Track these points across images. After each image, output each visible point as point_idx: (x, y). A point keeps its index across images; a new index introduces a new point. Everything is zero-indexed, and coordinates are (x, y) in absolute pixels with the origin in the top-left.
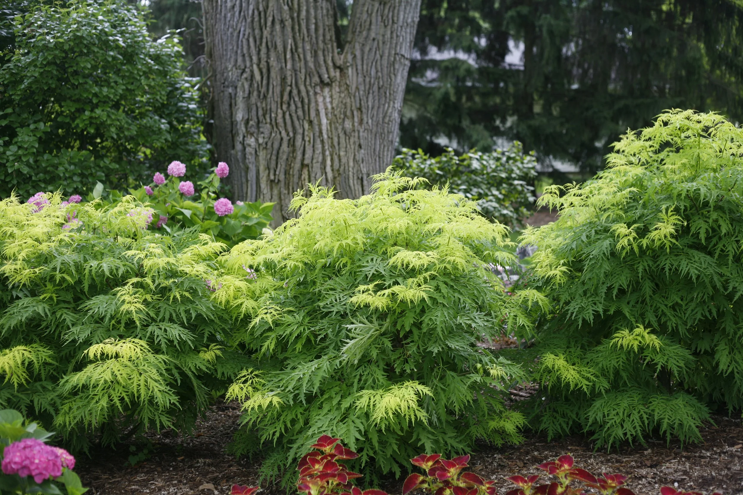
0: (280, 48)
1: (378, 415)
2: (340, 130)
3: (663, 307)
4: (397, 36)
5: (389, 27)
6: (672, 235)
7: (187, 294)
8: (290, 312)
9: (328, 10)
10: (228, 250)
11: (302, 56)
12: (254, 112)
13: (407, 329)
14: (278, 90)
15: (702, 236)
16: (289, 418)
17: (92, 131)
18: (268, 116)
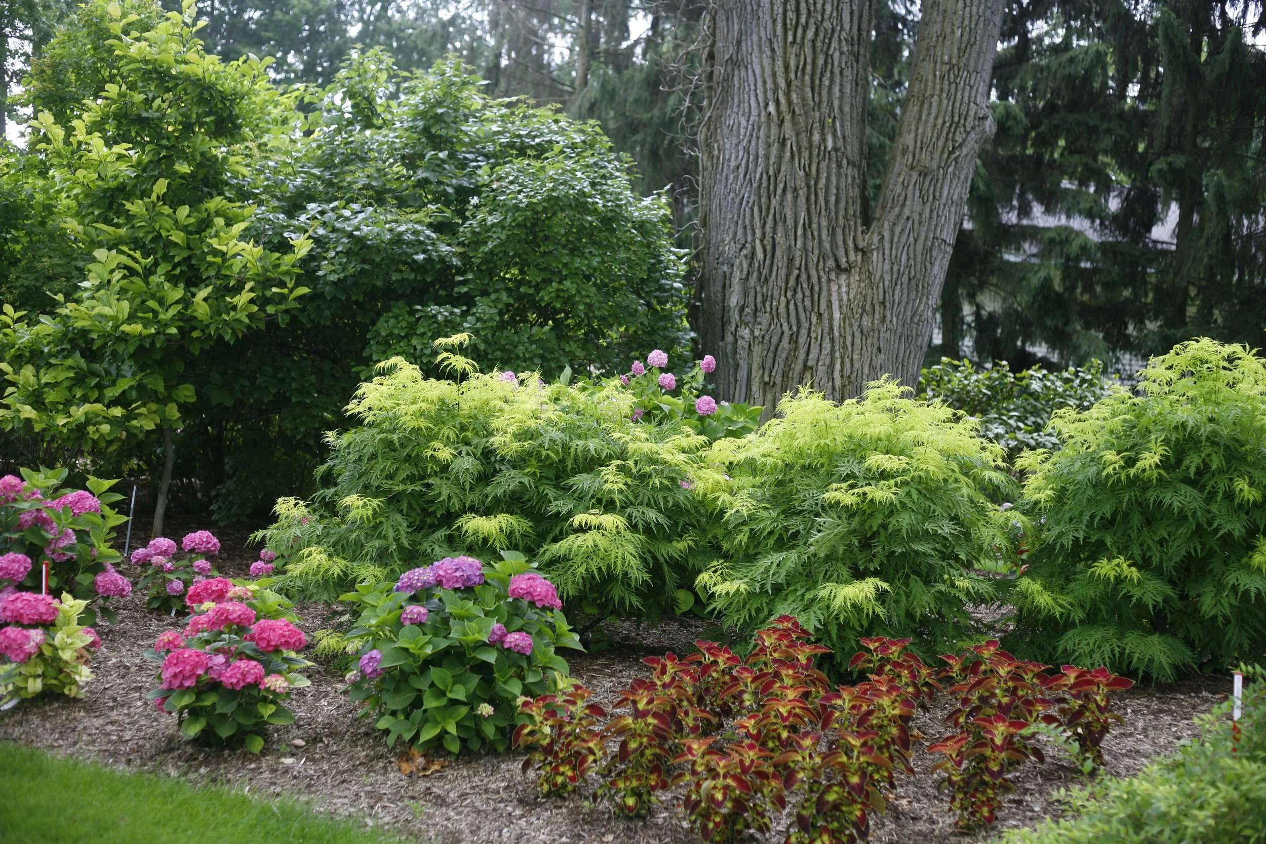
0: (790, 222)
1: (838, 603)
2: (855, 328)
3: (1150, 542)
4: (938, 216)
5: (928, 204)
6: (1157, 466)
7: (666, 482)
8: (765, 509)
9: (854, 178)
10: (711, 444)
11: (816, 233)
12: (751, 298)
13: (875, 529)
14: (783, 273)
15: (1192, 470)
16: (755, 606)
17: (558, 306)
18: (768, 304)
